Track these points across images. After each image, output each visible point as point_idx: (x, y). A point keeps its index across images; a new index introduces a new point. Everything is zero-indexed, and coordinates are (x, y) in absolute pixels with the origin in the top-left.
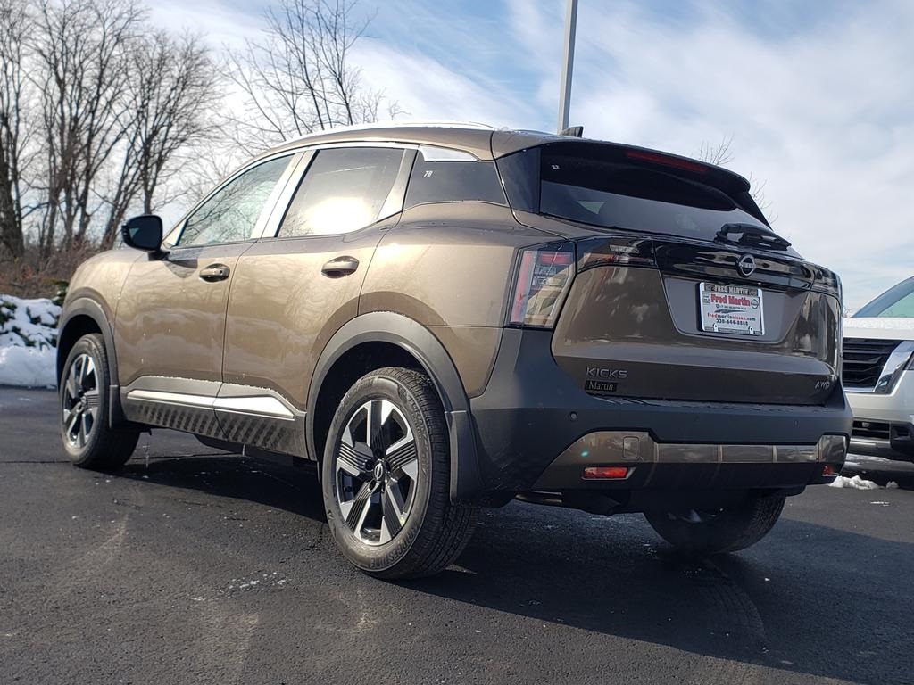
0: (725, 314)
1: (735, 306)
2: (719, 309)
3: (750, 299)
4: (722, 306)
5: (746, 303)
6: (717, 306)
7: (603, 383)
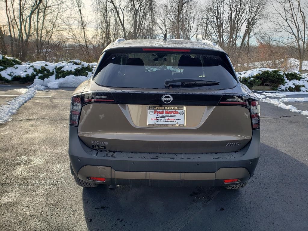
0: (161, 118)
1: (169, 114)
2: (158, 116)
3: (179, 111)
4: (161, 115)
5: (177, 113)
6: (157, 115)
7: (100, 146)
